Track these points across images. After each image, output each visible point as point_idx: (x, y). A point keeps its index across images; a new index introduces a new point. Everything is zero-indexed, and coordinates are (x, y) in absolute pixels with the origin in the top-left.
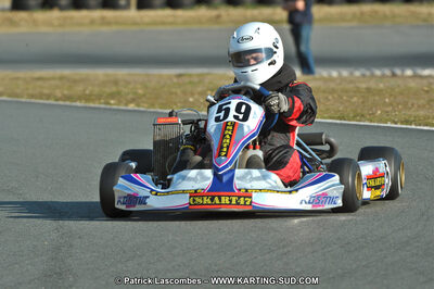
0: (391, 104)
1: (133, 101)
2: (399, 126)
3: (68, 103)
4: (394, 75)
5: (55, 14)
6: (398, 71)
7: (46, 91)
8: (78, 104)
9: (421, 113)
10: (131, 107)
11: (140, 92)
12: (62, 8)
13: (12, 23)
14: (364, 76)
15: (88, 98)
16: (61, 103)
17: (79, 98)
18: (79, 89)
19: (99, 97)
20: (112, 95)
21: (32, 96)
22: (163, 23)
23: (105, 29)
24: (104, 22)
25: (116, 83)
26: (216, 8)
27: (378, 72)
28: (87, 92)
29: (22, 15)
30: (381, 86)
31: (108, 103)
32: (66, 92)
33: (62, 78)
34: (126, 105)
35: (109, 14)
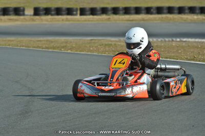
0: (163, 51)
1: (70, 49)
2: (163, 59)
3: (47, 50)
4: (173, 41)
5: (49, 17)
6: (174, 39)
7: (40, 45)
8: (50, 50)
9: (173, 54)
10: (69, 51)
11: (74, 46)
12: (52, 15)
13: (33, 20)
14: (162, 41)
15: (54, 48)
16: (44, 50)
17: (51, 48)
18: (52, 45)
19: (58, 47)
20: (63, 47)
21: (34, 47)
22: (89, 21)
23: (67, 23)
24: (67, 20)
25: (66, 42)
26: (109, 15)
27: (167, 40)
28: (55, 46)
29: (37, 17)
30: (163, 44)
31: (61, 50)
32: (47, 46)
33: (47, 41)
34: (67, 50)
35: (69, 17)
